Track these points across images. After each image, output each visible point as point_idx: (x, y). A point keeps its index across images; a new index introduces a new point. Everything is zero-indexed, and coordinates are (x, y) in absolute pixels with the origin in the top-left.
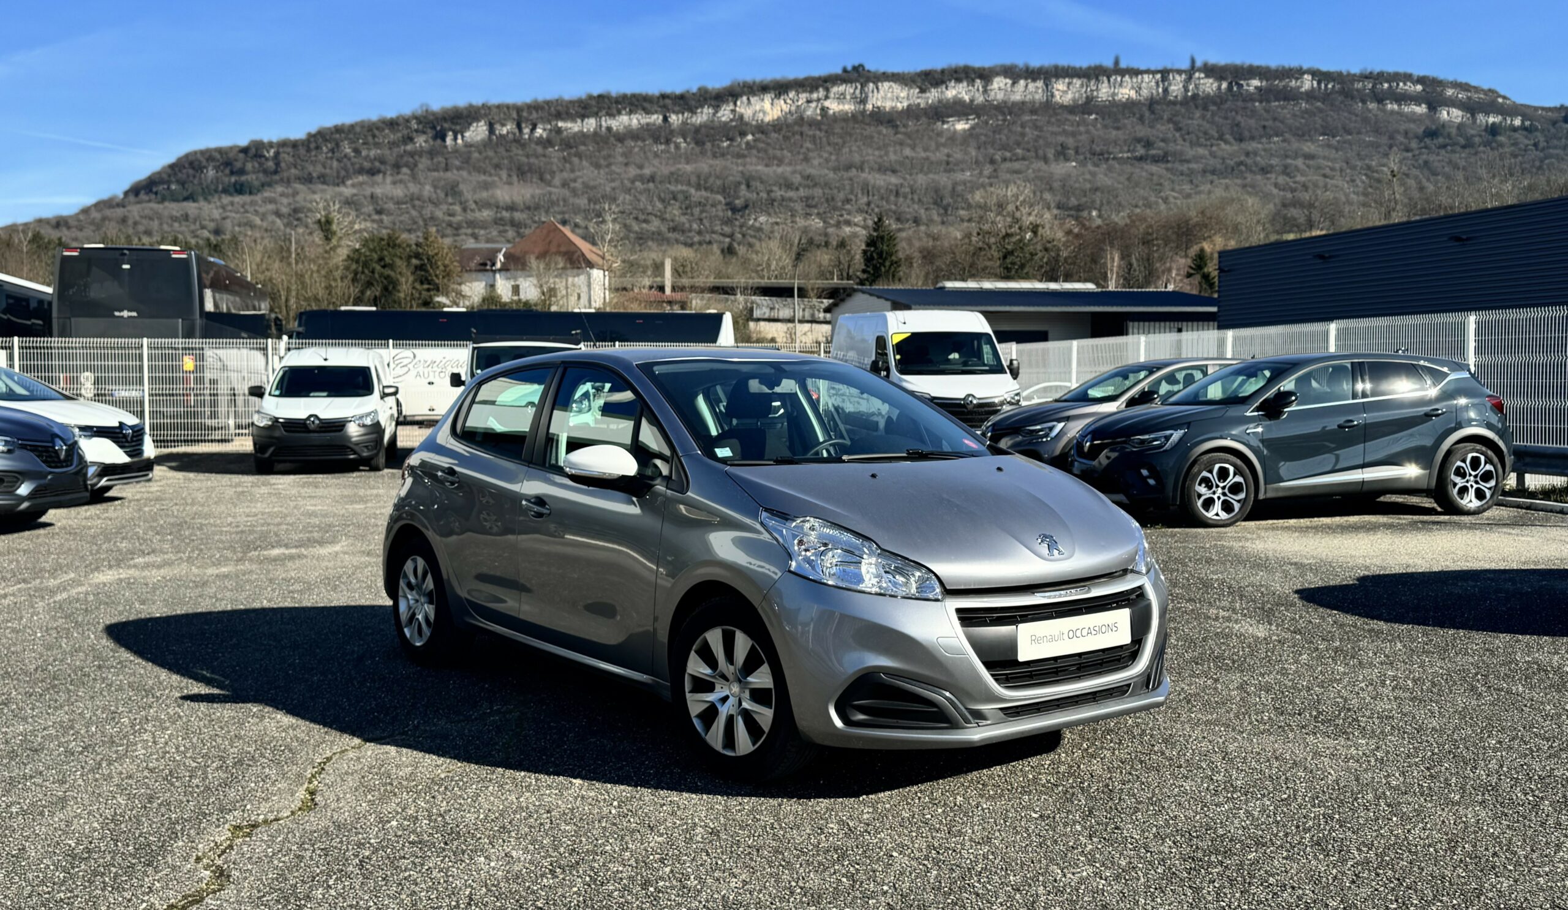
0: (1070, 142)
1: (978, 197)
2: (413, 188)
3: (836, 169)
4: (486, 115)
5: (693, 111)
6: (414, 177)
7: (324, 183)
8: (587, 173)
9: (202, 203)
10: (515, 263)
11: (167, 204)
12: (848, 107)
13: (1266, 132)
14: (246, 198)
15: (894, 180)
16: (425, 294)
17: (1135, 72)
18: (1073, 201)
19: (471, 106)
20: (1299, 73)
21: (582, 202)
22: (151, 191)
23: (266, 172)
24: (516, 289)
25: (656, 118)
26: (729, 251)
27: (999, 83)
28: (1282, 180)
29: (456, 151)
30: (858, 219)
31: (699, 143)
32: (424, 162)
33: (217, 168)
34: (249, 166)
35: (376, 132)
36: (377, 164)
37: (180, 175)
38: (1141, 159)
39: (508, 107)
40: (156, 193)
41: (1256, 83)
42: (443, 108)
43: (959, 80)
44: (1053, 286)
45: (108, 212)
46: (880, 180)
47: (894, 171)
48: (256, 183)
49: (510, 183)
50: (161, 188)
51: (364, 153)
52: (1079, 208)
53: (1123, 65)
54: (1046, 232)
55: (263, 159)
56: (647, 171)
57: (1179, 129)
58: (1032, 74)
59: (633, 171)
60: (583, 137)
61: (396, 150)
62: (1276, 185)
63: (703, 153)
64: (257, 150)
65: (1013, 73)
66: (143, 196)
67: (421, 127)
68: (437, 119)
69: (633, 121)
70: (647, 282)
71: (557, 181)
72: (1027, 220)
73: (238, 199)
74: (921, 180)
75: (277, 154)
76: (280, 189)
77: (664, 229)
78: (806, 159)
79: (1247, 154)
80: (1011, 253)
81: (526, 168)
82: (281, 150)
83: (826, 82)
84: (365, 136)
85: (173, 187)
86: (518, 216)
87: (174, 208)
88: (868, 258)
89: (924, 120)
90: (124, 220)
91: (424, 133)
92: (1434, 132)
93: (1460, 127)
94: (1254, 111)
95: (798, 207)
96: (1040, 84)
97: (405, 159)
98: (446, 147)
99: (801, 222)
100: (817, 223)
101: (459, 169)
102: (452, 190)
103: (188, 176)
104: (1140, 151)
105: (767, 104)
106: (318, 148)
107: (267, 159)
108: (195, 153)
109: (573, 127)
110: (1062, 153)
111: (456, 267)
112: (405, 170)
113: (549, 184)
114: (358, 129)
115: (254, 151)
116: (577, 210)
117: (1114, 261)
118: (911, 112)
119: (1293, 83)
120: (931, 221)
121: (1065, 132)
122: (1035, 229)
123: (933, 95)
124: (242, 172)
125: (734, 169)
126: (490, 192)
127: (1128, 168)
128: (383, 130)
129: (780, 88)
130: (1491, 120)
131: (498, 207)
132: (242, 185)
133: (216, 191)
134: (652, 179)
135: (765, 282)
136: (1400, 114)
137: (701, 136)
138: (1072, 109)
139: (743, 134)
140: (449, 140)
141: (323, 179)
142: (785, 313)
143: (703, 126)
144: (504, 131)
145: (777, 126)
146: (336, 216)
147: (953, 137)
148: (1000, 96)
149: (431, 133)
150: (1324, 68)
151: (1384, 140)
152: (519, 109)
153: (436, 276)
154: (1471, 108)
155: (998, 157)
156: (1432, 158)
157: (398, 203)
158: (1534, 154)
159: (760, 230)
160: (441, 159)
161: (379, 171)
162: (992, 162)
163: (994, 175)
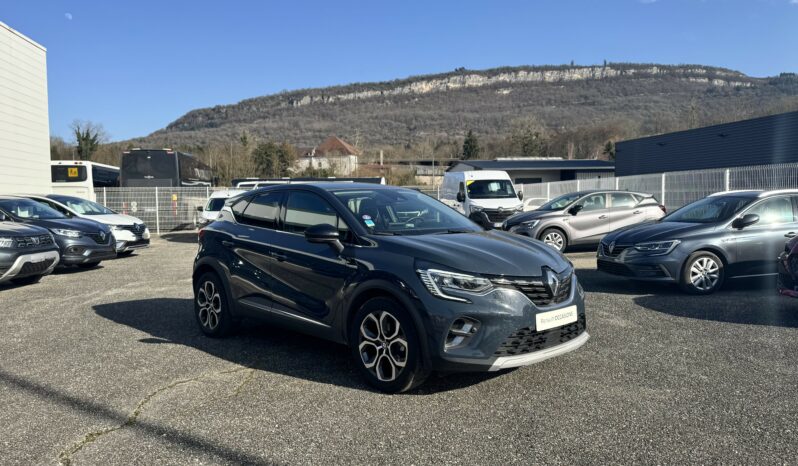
0: (553, 97)
1: (513, 121)
2: (281, 124)
3: (452, 112)
4: (309, 93)
5: (393, 89)
6: (281, 120)
8: (350, 116)
9: (197, 131)
10: (319, 154)
11: (183, 132)
12: (458, 86)
13: (638, 92)
14: (215, 129)
15: (477, 116)
17: (580, 68)
18: (554, 123)
19: (303, 89)
20: (651, 66)
21: (348, 128)
22: (177, 127)
23: (222, 118)
24: (320, 164)
25: (378, 93)
26: (408, 147)
27: (522, 74)
28: (645, 112)
29: (297, 108)
30: (462, 132)
31: (396, 102)
32: (285, 113)
33: (203, 117)
34: (215, 116)
35: (266, 101)
36: (266, 114)
37: (188, 120)
38: (583, 104)
39: (318, 89)
40: (179, 128)
41: (632, 71)
42: (292, 91)
43: (504, 73)
44: (544, 159)
45: (160, 135)
46: (470, 116)
47: (477, 112)
48: (218, 123)
49: (319, 121)
50: (180, 126)
51: (261, 110)
52: (556, 125)
53: (575, 64)
54: (542, 136)
56: (375, 115)
57: (599, 91)
58: (536, 69)
59: (369, 115)
60: (348, 101)
61: (273, 108)
62: (642, 115)
63: (397, 107)
65: (528, 69)
66: (174, 129)
67: (283, 98)
68: (290, 95)
69: (369, 94)
70: (373, 160)
71: (338, 119)
72: (533, 131)
73: (211, 129)
74: (489, 115)
75: (226, 111)
76: (228, 125)
77: (381, 138)
78: (440, 108)
79: (629, 101)
80: (526, 145)
81: (326, 115)
82: (228, 109)
83: (448, 75)
84: (261, 103)
85: (185, 125)
86: (323, 134)
87: (186, 134)
88: (465, 148)
89: (490, 90)
90: (166, 139)
91: (284, 101)
92: (711, 90)
93: (723, 88)
94: (632, 84)
95: (437, 128)
96: (539, 73)
97: (277, 112)
98: (293, 107)
99: (438, 134)
100: (445, 134)
101: (299, 116)
102: (296, 125)
103: (191, 120)
104: (583, 101)
105: (424, 86)
106: (242, 108)
107: (222, 113)
108: (194, 111)
109: (344, 97)
110: (549, 102)
111: (295, 155)
112: (277, 117)
113: (335, 121)
114: (258, 100)
115: (217, 110)
116: (346, 131)
117: (571, 148)
118: (484, 87)
119: (649, 71)
120: (493, 133)
121: (550, 94)
122: (537, 135)
123: (494, 79)
124: (213, 118)
125: (410, 113)
126: (311, 125)
127: (577, 108)
128: (268, 100)
129: (429, 79)
130: (737, 84)
131: (314, 131)
132: (213, 124)
133: (202, 126)
134: (377, 117)
135: (422, 159)
136: (696, 82)
137: (398, 100)
138: (553, 84)
139: (414, 98)
140: (295, 104)
141: (245, 121)
142: (430, 172)
143: (398, 95)
144: (317, 99)
145: (428, 94)
146: (248, 136)
147: (502, 97)
148: (522, 79)
149: (287, 101)
150: (662, 63)
151: (689, 94)
152: (322, 91)
153: (288, 159)
154: (727, 79)
155: (521, 104)
156: (710, 101)
157: (275, 130)
158: (756, 98)
159: (420, 138)
160: (291, 112)
161: (267, 117)
162: (519, 107)
163: (520, 112)
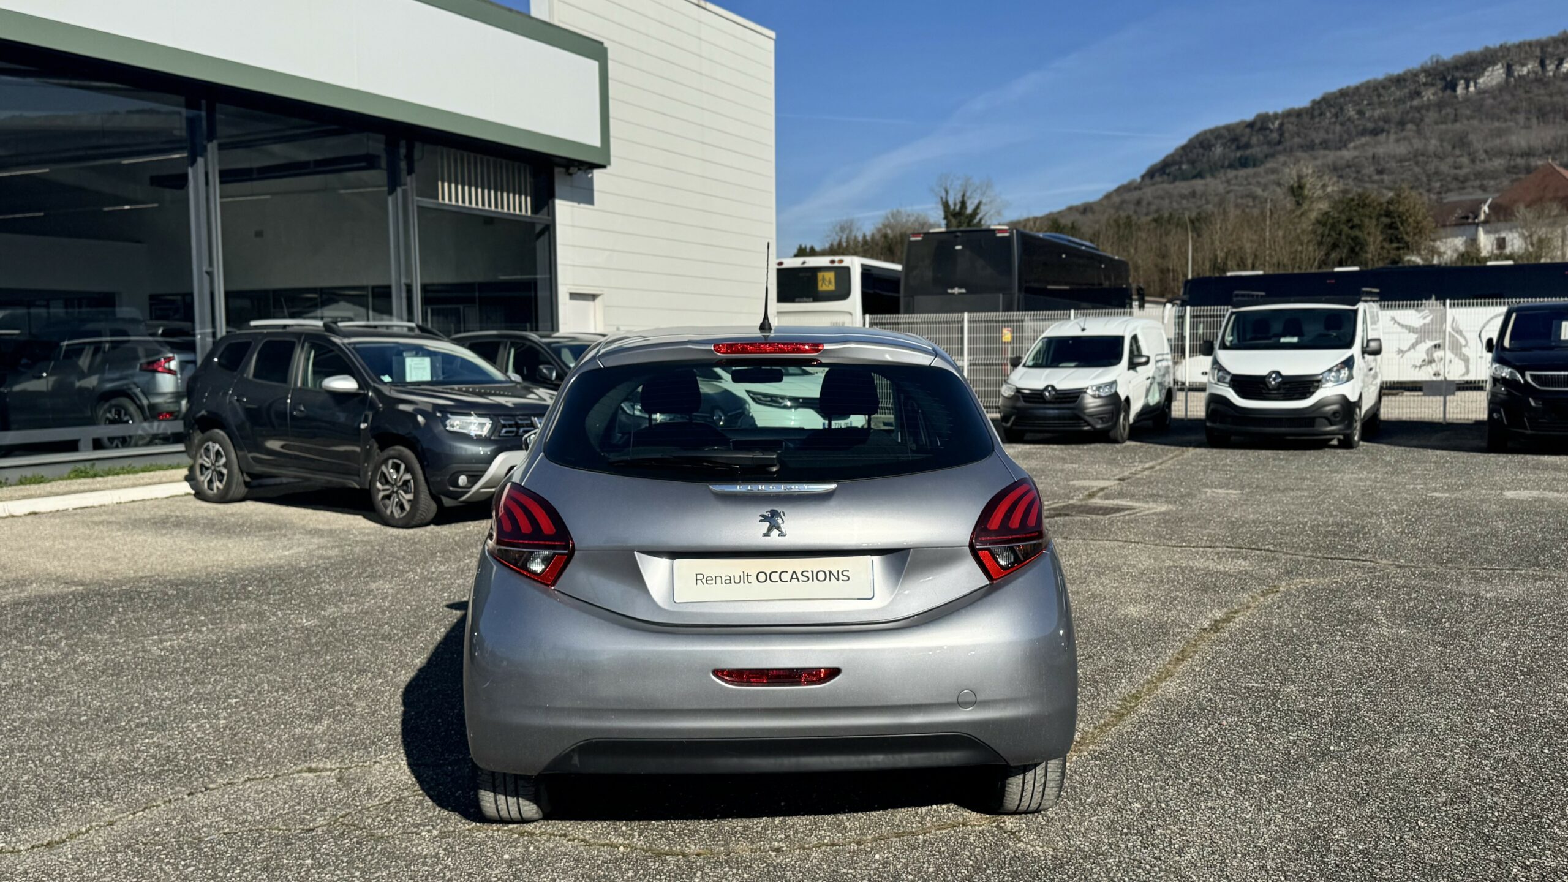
2: (1418, 144)
4: (1503, 57)
6: (1419, 132)
7: (1326, 148)
9: (1209, 180)
10: (1502, 214)
11: (1177, 183)
14: (1250, 171)
16: (1393, 253)
19: (1487, 49)
22: (1164, 173)
23: (1269, 143)
24: (1501, 243)
29: (1467, 99)
32: (1431, 116)
33: (1224, 145)
34: (1254, 140)
35: (1382, 91)
36: (1381, 123)
37: (1190, 155)
39: (1530, 45)
40: (1169, 175)
42: (1455, 56)
45: (1127, 196)
48: (1260, 156)
49: (1528, 127)
50: (1173, 169)
51: (1367, 115)
55: (1268, 132)
61: (1401, 107)
64: (1262, 123)
66: (1158, 178)
67: (1430, 79)
68: (1448, 69)
73: (1242, 172)
75: (1281, 125)
76: (1282, 158)
81: (1549, 108)
82: (1286, 121)
84: (1370, 97)
85: (1184, 167)
86: (1534, 162)
87: (1183, 187)
90: (1139, 203)
91: (1433, 85)
97: (1411, 115)
98: (1456, 97)
101: (1469, 118)
102: (1462, 142)
103: (1198, 156)
106: (1321, 114)
107: (1272, 131)
108: (1205, 133)
111: (1429, 223)
112: (1410, 126)
114: (1363, 91)
115: (1260, 124)
124: (1247, 146)
126: (1504, 139)
128: (1390, 88)
131: (1511, 155)
132: (1246, 159)
133: (1222, 167)
140: (1460, 90)
141: (1325, 145)
144: (1525, 71)
146: (1309, 182)
149: (1440, 84)
152: (1543, 45)
153: (1407, 233)
157: (1401, 161)
160: (1449, 110)
161: (1382, 131)
